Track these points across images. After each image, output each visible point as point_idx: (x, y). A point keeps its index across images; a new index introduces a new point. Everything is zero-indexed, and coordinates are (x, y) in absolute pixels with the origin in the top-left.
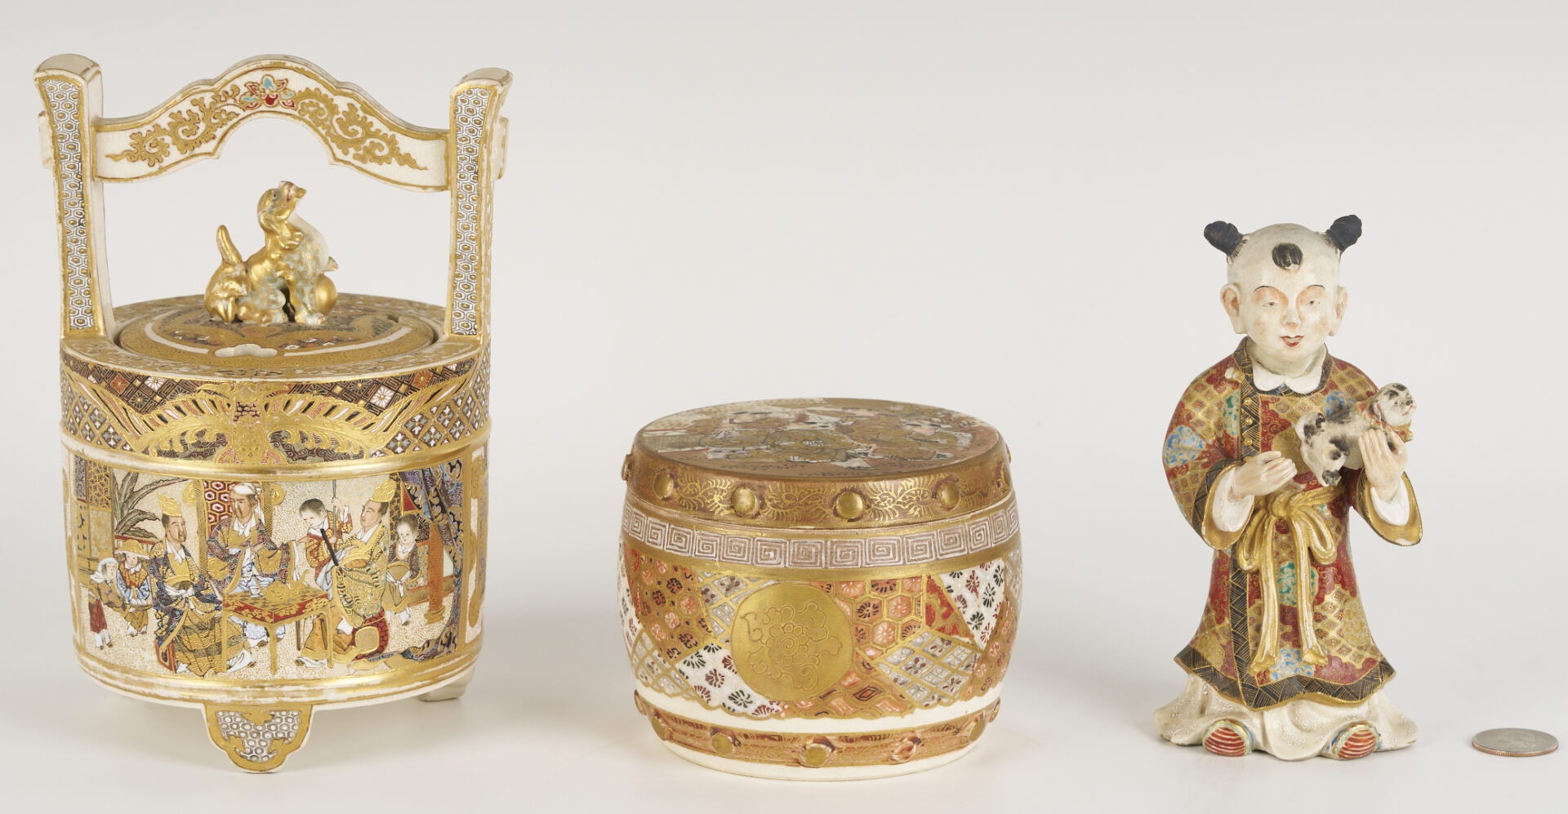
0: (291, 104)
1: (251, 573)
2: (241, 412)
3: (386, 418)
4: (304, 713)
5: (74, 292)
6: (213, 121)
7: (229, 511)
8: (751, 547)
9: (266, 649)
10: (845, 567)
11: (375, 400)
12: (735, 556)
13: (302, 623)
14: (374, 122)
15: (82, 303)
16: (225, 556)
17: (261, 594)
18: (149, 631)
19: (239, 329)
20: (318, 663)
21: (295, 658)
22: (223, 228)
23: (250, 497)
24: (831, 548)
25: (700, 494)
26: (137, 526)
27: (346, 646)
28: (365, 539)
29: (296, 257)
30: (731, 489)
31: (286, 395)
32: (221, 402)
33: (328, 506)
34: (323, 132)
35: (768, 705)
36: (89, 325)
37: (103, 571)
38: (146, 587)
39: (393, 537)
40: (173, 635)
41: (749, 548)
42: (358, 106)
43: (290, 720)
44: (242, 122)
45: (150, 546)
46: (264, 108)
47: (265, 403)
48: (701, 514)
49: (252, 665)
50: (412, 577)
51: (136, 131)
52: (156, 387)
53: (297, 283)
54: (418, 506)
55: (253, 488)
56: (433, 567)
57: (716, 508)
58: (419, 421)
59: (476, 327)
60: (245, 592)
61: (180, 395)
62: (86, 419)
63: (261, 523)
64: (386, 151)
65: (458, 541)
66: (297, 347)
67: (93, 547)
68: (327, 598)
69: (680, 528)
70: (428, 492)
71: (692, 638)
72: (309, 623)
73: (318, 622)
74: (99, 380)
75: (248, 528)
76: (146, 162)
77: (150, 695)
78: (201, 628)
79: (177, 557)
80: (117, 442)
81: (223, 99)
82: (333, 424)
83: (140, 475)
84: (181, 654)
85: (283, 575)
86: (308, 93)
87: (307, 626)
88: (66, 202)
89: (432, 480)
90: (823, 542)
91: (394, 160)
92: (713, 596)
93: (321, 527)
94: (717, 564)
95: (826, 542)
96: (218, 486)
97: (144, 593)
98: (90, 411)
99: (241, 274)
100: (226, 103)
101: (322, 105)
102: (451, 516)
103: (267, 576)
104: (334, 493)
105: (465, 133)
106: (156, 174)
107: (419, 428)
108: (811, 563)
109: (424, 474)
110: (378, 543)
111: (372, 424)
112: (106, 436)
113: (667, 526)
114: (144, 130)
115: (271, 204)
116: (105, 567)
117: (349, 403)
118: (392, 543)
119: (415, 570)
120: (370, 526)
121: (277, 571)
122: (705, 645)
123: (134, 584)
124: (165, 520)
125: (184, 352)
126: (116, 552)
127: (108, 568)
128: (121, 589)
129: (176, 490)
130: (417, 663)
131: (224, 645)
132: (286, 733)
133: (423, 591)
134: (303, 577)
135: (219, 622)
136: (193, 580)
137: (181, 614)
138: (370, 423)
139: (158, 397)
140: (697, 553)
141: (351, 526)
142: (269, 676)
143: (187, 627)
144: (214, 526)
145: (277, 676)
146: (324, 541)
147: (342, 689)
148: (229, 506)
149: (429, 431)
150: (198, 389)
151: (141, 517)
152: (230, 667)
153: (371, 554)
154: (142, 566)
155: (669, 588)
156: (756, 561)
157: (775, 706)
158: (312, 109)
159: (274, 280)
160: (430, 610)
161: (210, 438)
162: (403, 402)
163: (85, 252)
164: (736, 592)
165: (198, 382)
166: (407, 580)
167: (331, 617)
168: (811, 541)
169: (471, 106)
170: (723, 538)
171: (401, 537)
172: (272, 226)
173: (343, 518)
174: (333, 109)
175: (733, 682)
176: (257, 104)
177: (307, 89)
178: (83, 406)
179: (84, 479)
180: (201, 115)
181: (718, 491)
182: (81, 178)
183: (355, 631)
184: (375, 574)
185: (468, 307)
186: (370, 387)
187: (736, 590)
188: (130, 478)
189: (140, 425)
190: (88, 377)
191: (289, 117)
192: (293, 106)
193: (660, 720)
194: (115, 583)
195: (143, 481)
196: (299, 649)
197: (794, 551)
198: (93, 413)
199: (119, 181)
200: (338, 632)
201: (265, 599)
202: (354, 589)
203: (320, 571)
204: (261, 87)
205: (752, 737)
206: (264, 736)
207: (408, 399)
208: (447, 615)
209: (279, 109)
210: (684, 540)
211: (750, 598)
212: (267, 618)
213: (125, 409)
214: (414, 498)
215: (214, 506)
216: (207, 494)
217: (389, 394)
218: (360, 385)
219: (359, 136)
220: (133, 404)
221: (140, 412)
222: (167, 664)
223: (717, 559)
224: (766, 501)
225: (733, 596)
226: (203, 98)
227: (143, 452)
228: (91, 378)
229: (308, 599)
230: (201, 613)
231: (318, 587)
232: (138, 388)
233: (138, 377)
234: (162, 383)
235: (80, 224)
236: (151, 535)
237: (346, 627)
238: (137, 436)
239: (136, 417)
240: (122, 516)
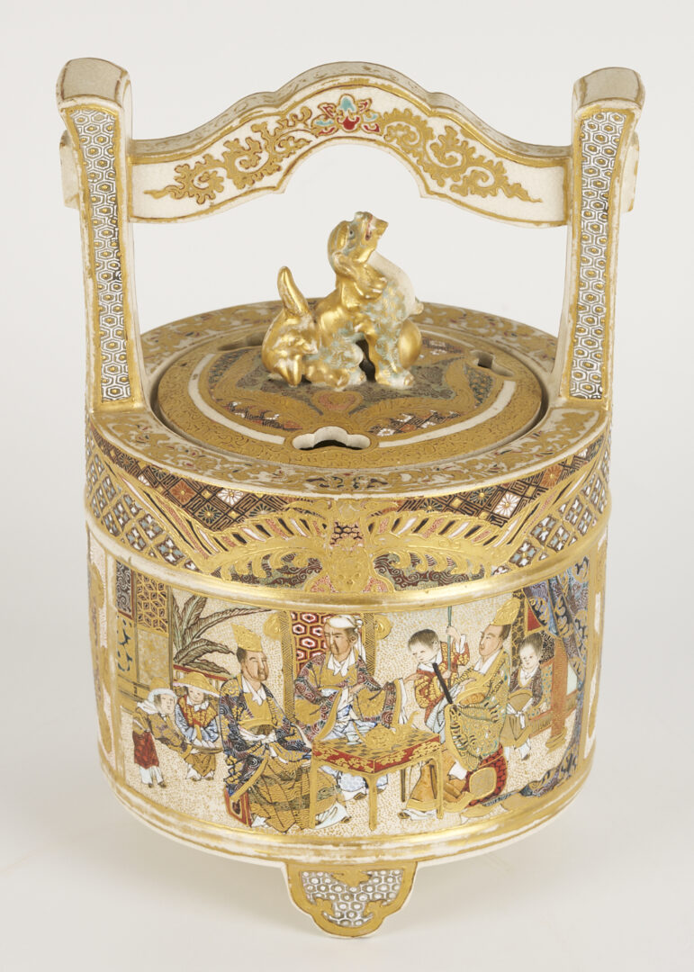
0: (375, 128)
1: (349, 717)
2: (340, 534)
3: (510, 529)
4: (407, 873)
5: (107, 358)
6: (278, 149)
7: (322, 647)
9: (364, 803)
11: (499, 510)
13: (408, 772)
14: (477, 148)
15: (116, 369)
16: (316, 698)
17: (360, 741)
18: (216, 777)
19: (309, 396)
20: (425, 814)
21: (399, 811)
22: (286, 269)
23: (348, 631)
26: (203, 657)
27: (458, 793)
28: (484, 670)
29: (378, 308)
31: (395, 513)
32: (315, 522)
33: (442, 636)
34: (414, 160)
36: (125, 396)
37: (155, 701)
38: (215, 728)
39: (514, 663)
40: (247, 785)
42: (458, 129)
43: (390, 880)
44: (313, 150)
45: (221, 683)
46: (341, 133)
47: (369, 523)
49: (346, 820)
50: (535, 704)
51: (182, 162)
52: (232, 502)
53: (378, 337)
54: (543, 623)
55: (353, 620)
56: (557, 687)
58: (547, 525)
59: (601, 390)
60: (341, 739)
61: (262, 512)
62: (133, 523)
63: (361, 660)
64: (491, 181)
65: (582, 649)
66: (392, 432)
67: (141, 672)
68: (438, 741)
70: (554, 604)
72: (417, 771)
73: (427, 768)
74: (154, 484)
75: (346, 666)
76: (194, 199)
77: (216, 848)
78: (285, 778)
79: (256, 697)
80: (178, 558)
81: (291, 123)
82: (451, 543)
83: (208, 600)
84: (259, 806)
85: (387, 719)
86: (396, 115)
87: (414, 774)
88: (99, 251)
89: (559, 589)
91: (500, 192)
93: (433, 661)
96: (309, 618)
97: (212, 735)
98: (140, 515)
99: (309, 327)
100: (294, 129)
101: (413, 129)
102: (577, 624)
103: (368, 720)
104: (450, 621)
105: (592, 164)
106: (206, 212)
107: (547, 533)
109: (550, 584)
110: (499, 672)
111: (495, 537)
112: (163, 549)
114: (192, 162)
115: (347, 243)
116: (158, 699)
117: (469, 517)
118: (514, 669)
119: (537, 695)
120: (490, 654)
121: (380, 714)
123: (199, 724)
124: (241, 654)
125: (254, 441)
126: (175, 684)
127: (162, 700)
128: (181, 726)
129: (257, 622)
130: (536, 798)
131: (313, 799)
132: (385, 894)
133: (545, 718)
134: (410, 720)
135: (307, 772)
136: (276, 725)
137: (260, 761)
138: (492, 536)
139: (233, 512)
141: (469, 656)
142: (367, 832)
143: (267, 777)
144: (303, 663)
145: (376, 832)
146: (436, 677)
147: (452, 842)
148: (322, 641)
149: (556, 534)
150: (286, 506)
151: (209, 648)
152: (319, 823)
153: (490, 686)
154: (210, 704)
158: (400, 133)
159: (350, 333)
160: (551, 737)
161: (300, 563)
162: (529, 507)
163: (121, 309)
165: (286, 498)
166: (529, 708)
167: (441, 762)
169: (600, 133)
171: (523, 661)
172: (349, 270)
173: (459, 649)
174: (428, 133)
176: (331, 130)
177: (395, 109)
178: (130, 508)
179: (130, 592)
180: (263, 143)
182: (116, 224)
183: (469, 774)
184: (493, 708)
185: (592, 366)
186: (494, 495)
188: (195, 602)
189: (210, 543)
190: (137, 476)
191: (372, 143)
192: (377, 130)
194: (172, 718)
195: (211, 608)
196: (403, 800)
198: (144, 519)
199: (160, 222)
200: (450, 777)
201: (364, 746)
202: (468, 727)
203: (431, 712)
204: (338, 108)
206: (358, 899)
207: (534, 503)
208: (568, 737)
209: (360, 134)
212: (367, 768)
213: (190, 523)
214: (538, 614)
215: (303, 641)
216: (295, 627)
217: (513, 500)
218: (482, 495)
219: (458, 164)
220: (201, 519)
221: (210, 528)
222: (240, 816)
226: (265, 123)
227: (213, 574)
228: (142, 478)
229: (415, 744)
230: (284, 761)
231: (428, 730)
232: (208, 501)
233: (207, 487)
234: (239, 497)
235: (115, 278)
236: (223, 670)
237: (459, 772)
238: (204, 555)
239: (205, 534)
240: (183, 644)
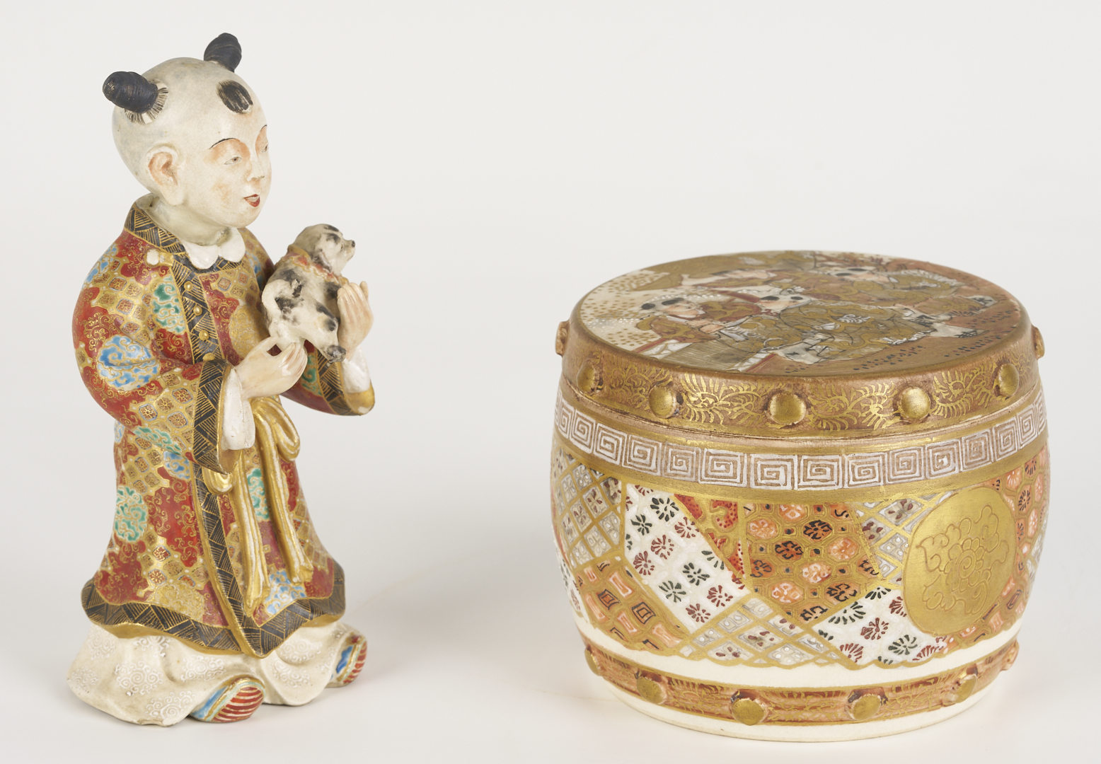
8: (923, 457)
10: (1008, 455)
12: (904, 474)
24: (996, 436)
25: (850, 409)
30: (891, 393)
35: (934, 644)
41: (920, 460)
48: (854, 433)
57: (875, 421)
69: (820, 457)
71: (848, 587)
90: (989, 431)
92: (879, 530)
94: (883, 489)
95: (991, 430)
108: (982, 460)
113: (795, 459)
122: (868, 592)
140: (852, 482)
155: (809, 535)
156: (930, 473)
157: (941, 644)
164: (910, 517)
168: (979, 434)
170: (886, 456)
175: (899, 626)
181: (875, 400)
187: (909, 515)
193: (757, 701)
197: (966, 450)
205: (906, 688)
210: (828, 470)
211: (926, 520)
223: (882, 483)
224: (934, 397)
225: (906, 523)
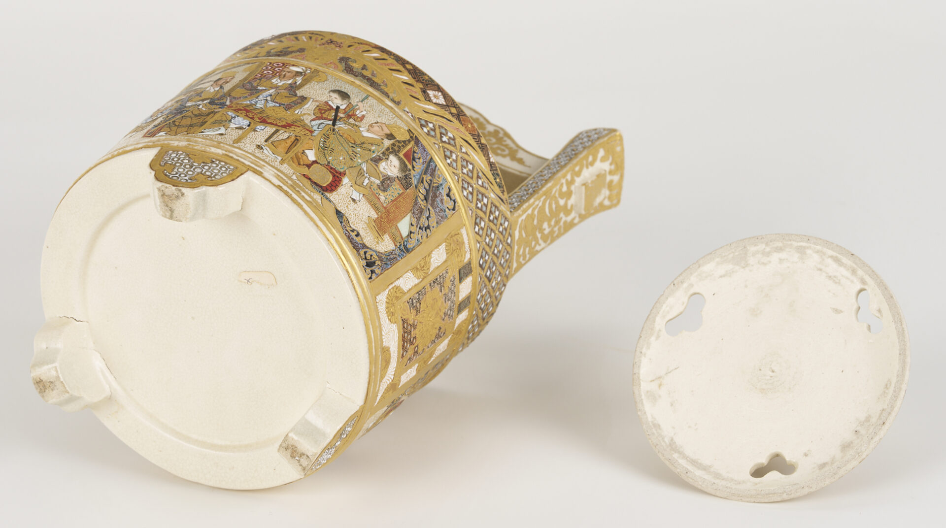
1: (265, 98)
2: (329, 43)
4: (238, 170)
7: (275, 74)
14: (506, 141)
16: (252, 89)
17: (263, 108)
20: (274, 155)
21: (259, 144)
23: (299, 72)
27: (302, 163)
28: (364, 133)
32: (317, 37)
33: (353, 102)
40: (169, 122)
42: (502, 132)
43: (224, 168)
49: (221, 134)
50: (379, 186)
55: (305, 70)
58: (450, 138)
60: (251, 104)
63: (295, 83)
64: (506, 152)
68: (311, 133)
70: (425, 173)
72: (286, 135)
73: (293, 138)
75: (283, 82)
78: (198, 115)
79: (211, 90)
82: (392, 76)
84: (167, 128)
85: (288, 107)
89: (433, 174)
91: (508, 157)
93: (339, 105)
102: (428, 212)
103: (276, 102)
107: (447, 141)
109: (430, 161)
110: (372, 144)
111: (418, 99)
117: (411, 77)
118: (381, 156)
120: (374, 133)
121: (286, 103)
131: (209, 123)
132: (214, 174)
133: (379, 205)
134: (303, 114)
135: (215, 113)
136: (214, 97)
137: (187, 112)
141: (361, 121)
143: (186, 116)
144: (257, 78)
146: (334, 111)
148: (277, 73)
152: (203, 132)
153: (362, 144)
162: (447, 115)
166: (374, 183)
167: (305, 143)
171: (389, 161)
173: (358, 113)
183: (316, 162)
184: (357, 154)
186: (433, 85)
196: (266, 141)
200: (303, 152)
202: (333, 142)
206: (194, 169)
207: (451, 119)
214: (414, 161)
217: (442, 101)
218: (426, 77)
222: (150, 135)
229: (296, 124)
230: (205, 109)
237: (311, 156)
